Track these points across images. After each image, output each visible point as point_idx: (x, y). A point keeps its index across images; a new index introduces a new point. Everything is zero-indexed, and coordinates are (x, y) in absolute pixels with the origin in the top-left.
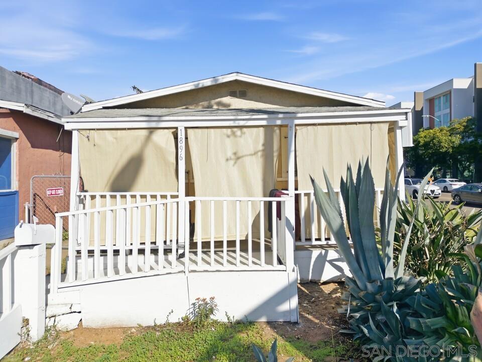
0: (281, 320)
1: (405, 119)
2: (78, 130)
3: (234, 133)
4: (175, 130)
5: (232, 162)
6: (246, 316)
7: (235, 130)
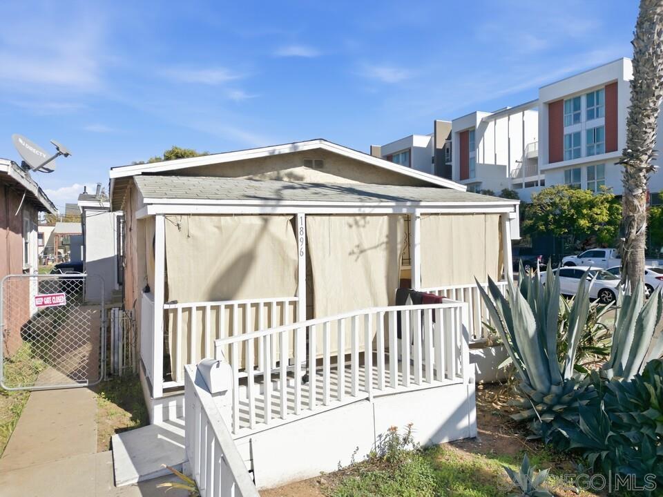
0: (461, 438)
1: (513, 211)
2: (165, 215)
3: (357, 223)
4: (291, 217)
5: (354, 257)
6: (430, 440)
7: (358, 218)
